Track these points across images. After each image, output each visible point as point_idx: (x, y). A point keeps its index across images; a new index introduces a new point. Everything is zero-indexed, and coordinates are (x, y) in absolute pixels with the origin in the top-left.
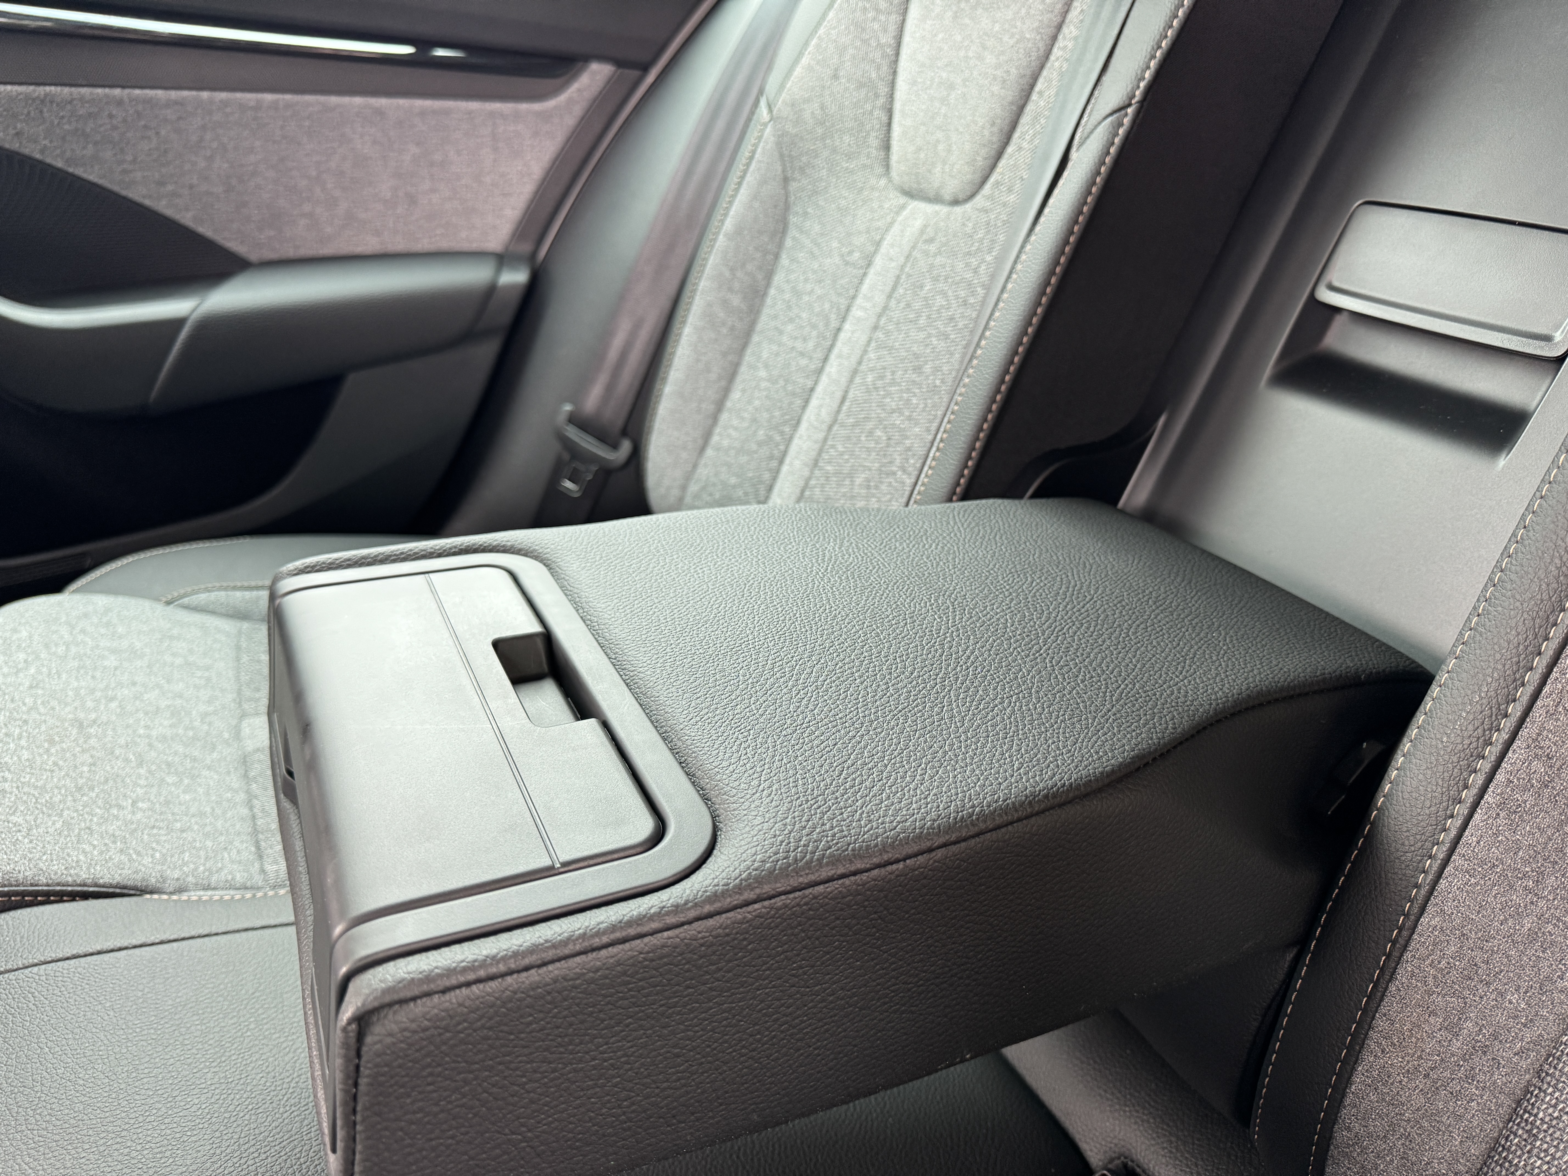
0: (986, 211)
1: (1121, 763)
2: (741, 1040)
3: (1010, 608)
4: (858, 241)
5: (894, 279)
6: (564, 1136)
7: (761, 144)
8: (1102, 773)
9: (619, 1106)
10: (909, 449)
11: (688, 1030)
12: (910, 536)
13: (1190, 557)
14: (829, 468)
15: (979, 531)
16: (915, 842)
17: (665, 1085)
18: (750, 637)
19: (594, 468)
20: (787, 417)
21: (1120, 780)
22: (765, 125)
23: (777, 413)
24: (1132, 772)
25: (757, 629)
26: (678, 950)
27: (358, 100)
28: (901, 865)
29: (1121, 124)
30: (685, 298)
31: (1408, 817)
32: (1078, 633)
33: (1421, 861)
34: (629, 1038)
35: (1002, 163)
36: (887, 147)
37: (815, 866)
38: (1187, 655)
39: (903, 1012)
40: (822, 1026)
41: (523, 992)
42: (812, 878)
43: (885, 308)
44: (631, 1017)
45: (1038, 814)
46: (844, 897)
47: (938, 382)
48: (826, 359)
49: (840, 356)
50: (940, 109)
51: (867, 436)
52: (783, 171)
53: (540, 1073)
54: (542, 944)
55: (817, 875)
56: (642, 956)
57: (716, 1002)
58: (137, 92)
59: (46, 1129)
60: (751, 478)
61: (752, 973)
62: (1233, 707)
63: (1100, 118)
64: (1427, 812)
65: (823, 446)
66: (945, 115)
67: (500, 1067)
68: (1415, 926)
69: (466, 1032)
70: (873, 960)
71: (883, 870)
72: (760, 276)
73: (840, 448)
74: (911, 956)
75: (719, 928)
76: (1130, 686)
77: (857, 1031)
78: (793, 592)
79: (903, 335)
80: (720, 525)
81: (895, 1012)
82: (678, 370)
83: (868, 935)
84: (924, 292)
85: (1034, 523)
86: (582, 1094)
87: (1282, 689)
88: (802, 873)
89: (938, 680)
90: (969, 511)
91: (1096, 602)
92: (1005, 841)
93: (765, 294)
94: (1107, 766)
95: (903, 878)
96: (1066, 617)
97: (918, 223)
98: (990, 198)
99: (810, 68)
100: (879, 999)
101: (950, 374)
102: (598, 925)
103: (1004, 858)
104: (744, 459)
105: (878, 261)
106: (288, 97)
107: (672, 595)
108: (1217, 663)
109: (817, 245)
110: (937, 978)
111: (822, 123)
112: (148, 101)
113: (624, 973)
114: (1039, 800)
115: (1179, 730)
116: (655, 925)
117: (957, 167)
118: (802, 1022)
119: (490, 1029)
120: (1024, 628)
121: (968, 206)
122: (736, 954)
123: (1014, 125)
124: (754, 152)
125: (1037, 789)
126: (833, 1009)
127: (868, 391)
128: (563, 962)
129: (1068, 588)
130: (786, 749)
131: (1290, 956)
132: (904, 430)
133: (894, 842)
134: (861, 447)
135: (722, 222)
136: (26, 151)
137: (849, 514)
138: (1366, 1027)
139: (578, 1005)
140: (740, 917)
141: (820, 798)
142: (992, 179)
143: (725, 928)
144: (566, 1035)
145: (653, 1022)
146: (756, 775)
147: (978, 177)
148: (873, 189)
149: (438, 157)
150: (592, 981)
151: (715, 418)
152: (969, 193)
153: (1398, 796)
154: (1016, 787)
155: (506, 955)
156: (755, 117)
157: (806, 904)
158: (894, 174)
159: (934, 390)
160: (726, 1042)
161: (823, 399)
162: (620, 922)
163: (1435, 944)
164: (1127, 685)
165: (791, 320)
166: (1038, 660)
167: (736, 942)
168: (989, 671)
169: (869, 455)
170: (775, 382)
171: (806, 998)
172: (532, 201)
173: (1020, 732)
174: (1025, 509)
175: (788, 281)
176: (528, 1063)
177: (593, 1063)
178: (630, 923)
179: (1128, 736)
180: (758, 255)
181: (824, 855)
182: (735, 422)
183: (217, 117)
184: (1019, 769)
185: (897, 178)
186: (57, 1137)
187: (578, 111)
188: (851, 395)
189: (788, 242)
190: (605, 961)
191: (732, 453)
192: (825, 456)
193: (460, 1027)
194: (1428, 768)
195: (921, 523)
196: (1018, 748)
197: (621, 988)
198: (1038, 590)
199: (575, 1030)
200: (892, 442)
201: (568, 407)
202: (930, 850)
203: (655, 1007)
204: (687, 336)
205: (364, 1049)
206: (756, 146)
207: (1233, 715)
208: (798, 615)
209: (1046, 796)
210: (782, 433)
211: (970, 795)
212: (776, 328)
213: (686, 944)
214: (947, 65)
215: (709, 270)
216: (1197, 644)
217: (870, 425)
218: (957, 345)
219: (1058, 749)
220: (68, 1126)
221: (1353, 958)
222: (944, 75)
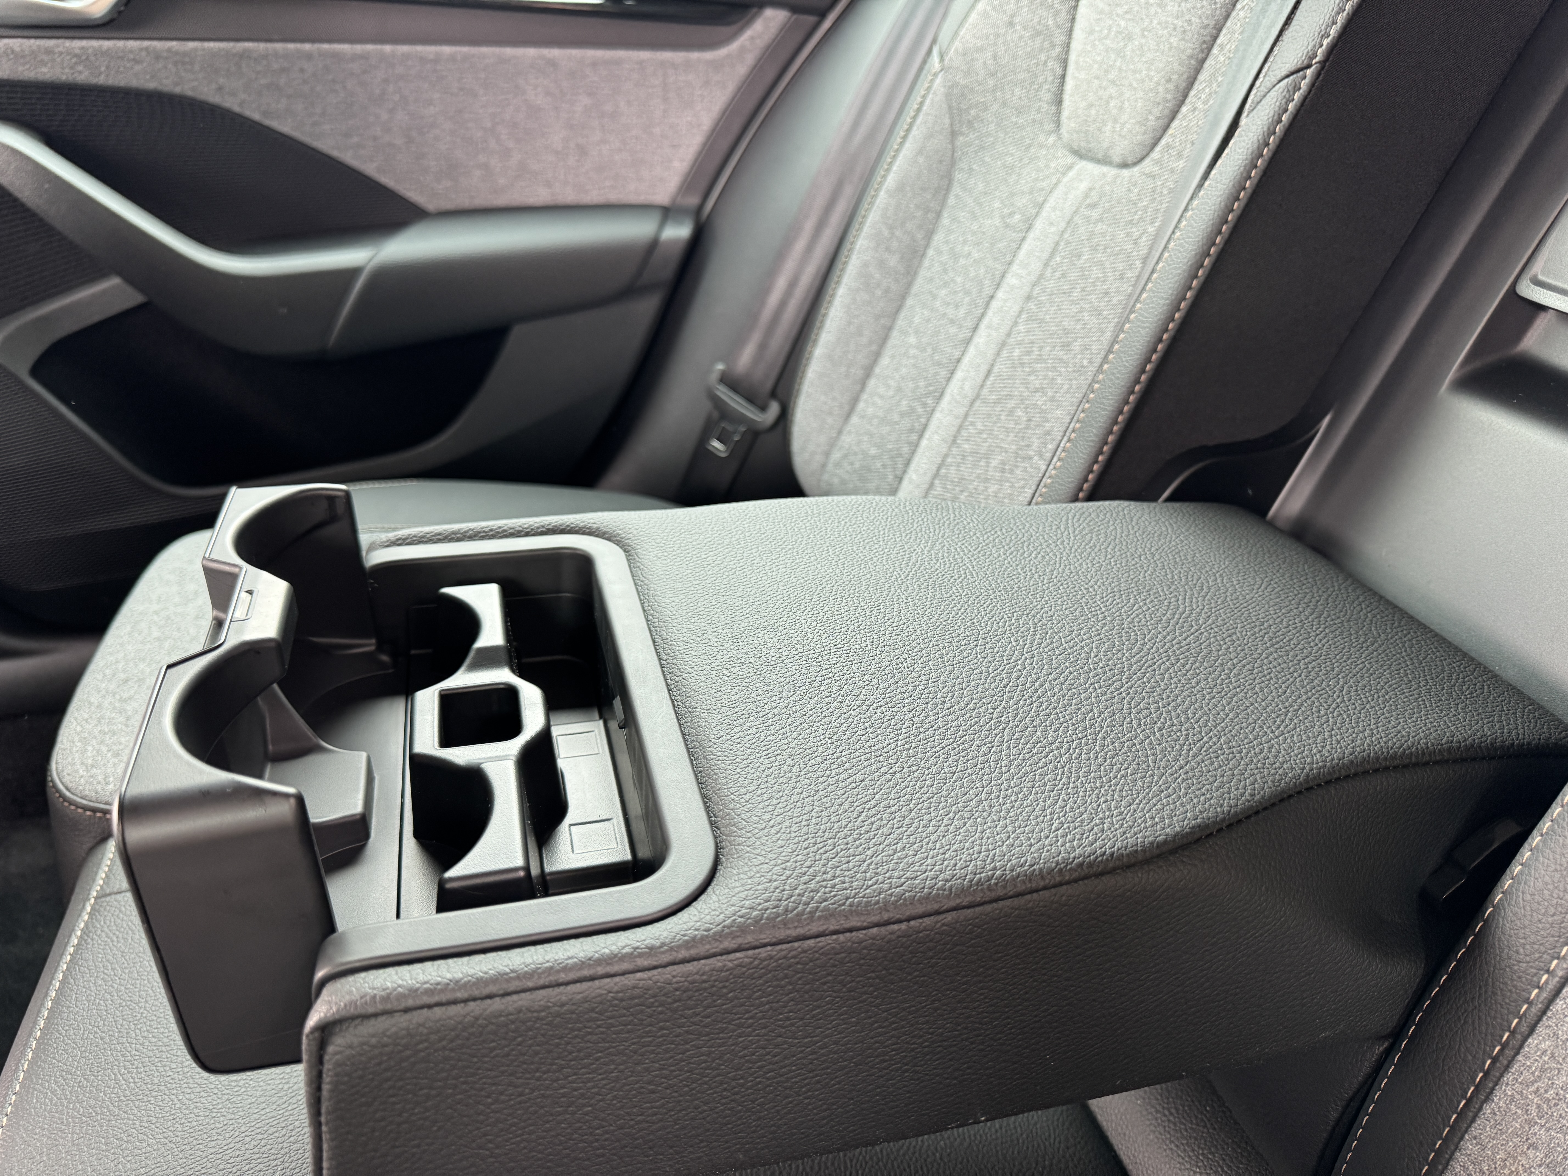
0: (1154, 177)
1: (1178, 833)
2: (722, 1083)
3: (1099, 634)
4: (1021, 201)
5: (1053, 245)
6: (533, 1156)
7: (930, 96)
8: (1152, 843)
9: (591, 1134)
10: (1048, 433)
11: (663, 1069)
12: (1011, 541)
13: (1328, 585)
14: (966, 446)
15: (1092, 538)
16: (921, 903)
17: (639, 1118)
18: (806, 648)
19: (742, 429)
20: (931, 388)
21: (1173, 851)
22: (935, 75)
23: (922, 384)
24: (1190, 843)
25: (815, 640)
26: (650, 992)
28: (903, 926)
29: (1297, 88)
30: (842, 258)
31: (1527, 923)
32: (1171, 671)
33: (1535, 975)
34: (600, 1071)
35: (1175, 124)
36: (1059, 101)
37: (805, 919)
38: (1291, 706)
39: (907, 1071)
40: (813, 1077)
41: (485, 1019)
42: (800, 931)
43: (1041, 276)
44: (601, 1052)
45: (1068, 883)
46: (836, 954)
47: (1085, 362)
48: (975, 329)
49: (989, 327)
50: (1115, 61)
51: (1008, 415)
52: (952, 125)
53: (506, 1095)
54: (507, 974)
55: (807, 929)
56: (611, 995)
57: (693, 1046)
59: (142, 1044)
60: (891, 450)
61: (733, 1021)
62: (1329, 773)
63: (1274, 80)
64: (1550, 919)
65: (963, 422)
66: (1120, 69)
67: (464, 1087)
68: (1521, 1046)
69: (428, 1051)
70: (870, 1018)
71: (883, 929)
72: (919, 236)
73: (980, 426)
74: (914, 1017)
75: (697, 973)
76: (1214, 739)
77: (853, 1085)
78: (864, 599)
79: (1055, 308)
80: (809, 518)
81: (897, 1070)
82: (830, 332)
83: (865, 993)
84: (1081, 262)
85: (1158, 532)
86: (551, 1118)
87: (1394, 757)
88: (790, 926)
89: (995, 715)
90: (1087, 514)
91: (1202, 633)
92: (1027, 910)
93: (923, 255)
94: (1160, 835)
95: (905, 939)
96: (1161, 651)
97: (1083, 186)
98: (1157, 162)
99: (985, 15)
100: (877, 1056)
101: (1099, 353)
102: (566, 959)
103: (1025, 927)
104: (885, 429)
105: (1039, 225)
106: (465, 49)
107: (738, 594)
108: (1324, 719)
109: (980, 204)
110: (945, 1041)
111: (993, 75)
112: (335, 55)
113: (593, 1010)
114: (1071, 869)
115: (1257, 797)
116: (625, 966)
117: (1128, 126)
118: (791, 1071)
119: (452, 1050)
120: (1109, 660)
121: (1136, 169)
122: (715, 1001)
123: (1191, 82)
124: (921, 104)
125: (1072, 856)
126: (824, 1061)
127: (1014, 367)
128: (528, 993)
129: (1174, 614)
130: (808, 781)
131: (1379, 1049)
132: (1045, 411)
133: (897, 901)
134: (1000, 427)
135: (884, 177)
137: (951, 511)
138: (1453, 1147)
139: (543, 1035)
140: (720, 964)
141: (829, 842)
142: (1163, 142)
143: (703, 975)
144: (532, 1063)
145: (625, 1058)
146: (770, 808)
147: (1148, 139)
148: (1041, 146)
149: (608, 108)
150: (558, 1015)
151: (863, 383)
152: (1139, 156)
153: (1517, 897)
154: (1048, 851)
155: (469, 981)
156: (927, 67)
157: (794, 957)
158: (1063, 130)
159: (1080, 370)
160: (706, 1083)
161: (968, 371)
162: (590, 959)
163: (1543, 1070)
164: (1211, 738)
165: (946, 285)
166: (1115, 700)
167: (714, 989)
168: (1055, 708)
169: (1008, 436)
170: (924, 350)
171: (794, 1049)
172: (700, 153)
173: (1071, 785)
174: (1152, 515)
175: (947, 242)
176: (494, 1084)
177: (562, 1091)
178: (599, 961)
179: (1195, 801)
180: (920, 213)
181: (818, 907)
182: (881, 390)
183: (400, 70)
184: (1058, 830)
185: (1066, 135)
186: (151, 1054)
187: (750, 59)
188: (996, 369)
189: (951, 200)
190: (570, 997)
191: (875, 421)
192: (964, 433)
193: (421, 1046)
194: (1556, 870)
195: (1028, 525)
196: (1063, 804)
197: (590, 1024)
198: (1138, 615)
199: (541, 1058)
200: (1032, 424)
201: (720, 367)
202: (938, 913)
203: (627, 1044)
204: (841, 297)
205: (326, 1058)
206: (924, 97)
207: (1328, 782)
208: (862, 627)
209: (1081, 865)
210: (924, 405)
211: (994, 855)
212: (930, 292)
213: (659, 988)
214: (1126, 13)
215: (867, 229)
216: (1306, 693)
217: (1011, 404)
218: (1109, 323)
219: (1109, 809)
220: (161, 1044)
221: (1446, 1068)
222: (1123, 23)
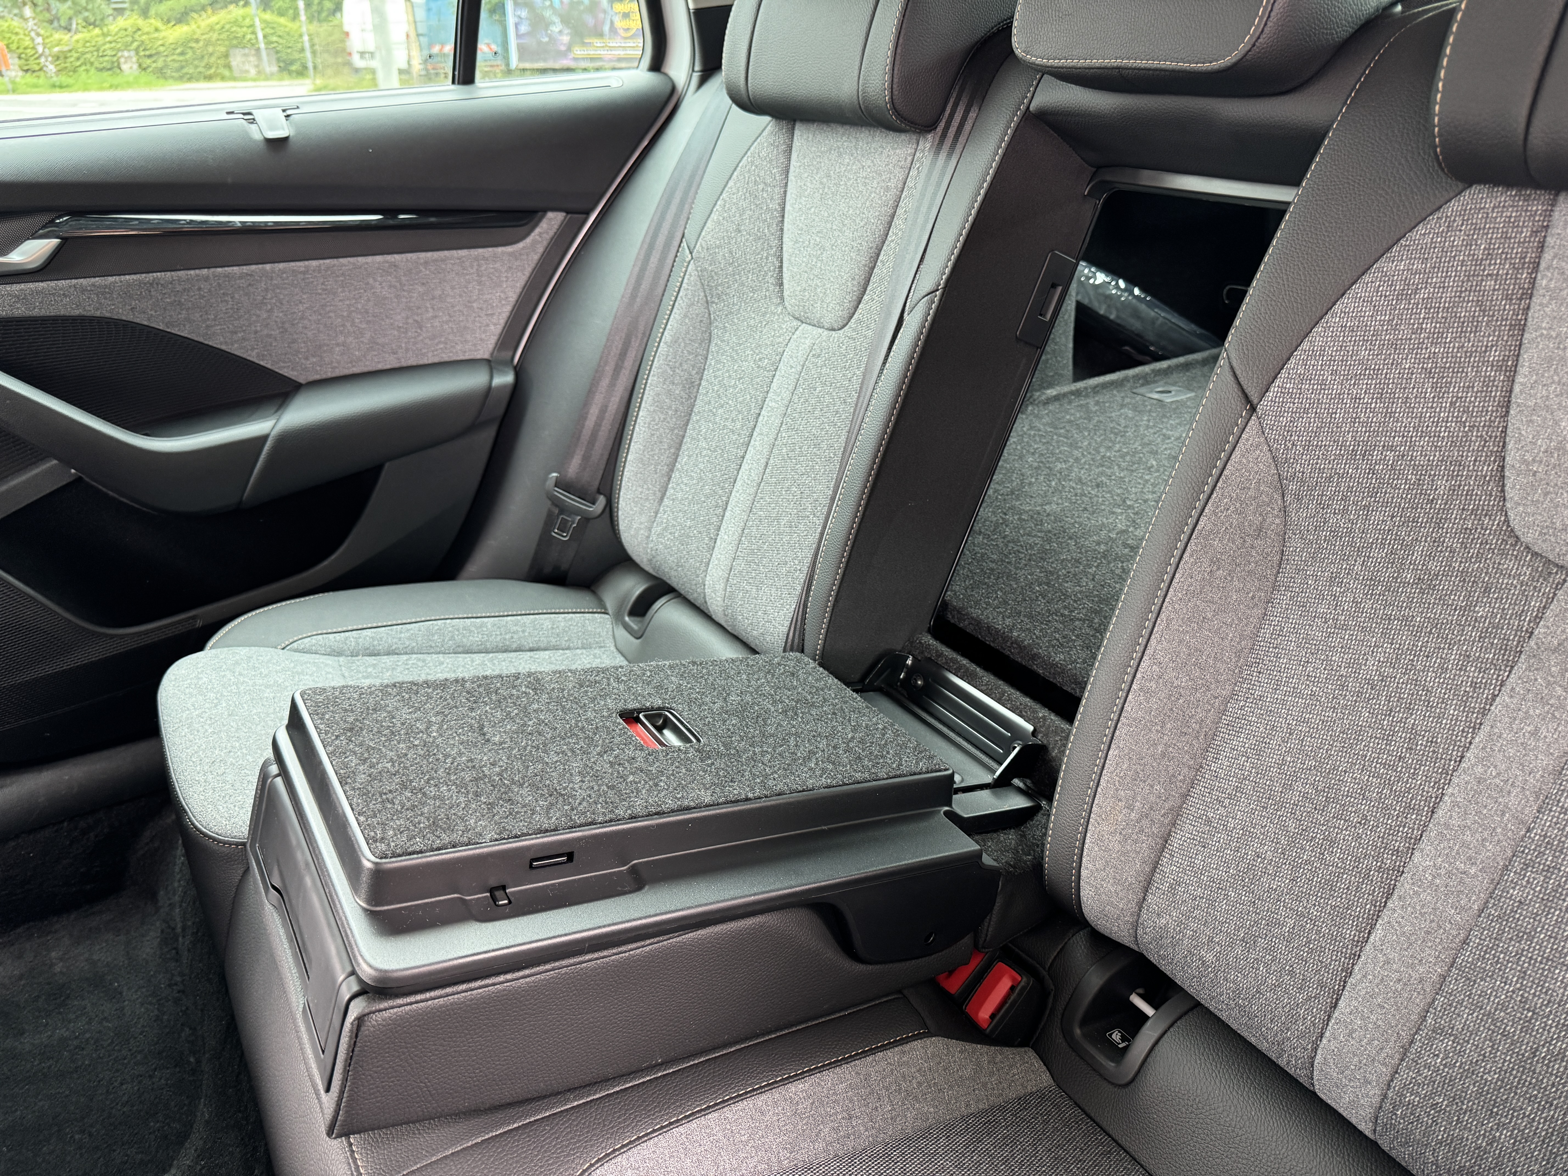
0: (853, 339)
4: (766, 351)
5: (795, 381)
7: (687, 277)
14: (761, 513)
19: (578, 518)
20: (726, 477)
22: (688, 262)
23: (718, 474)
27: (379, 258)
29: (933, 302)
30: (639, 391)
35: (862, 307)
36: (780, 284)
43: (791, 401)
47: (832, 455)
48: (751, 436)
49: (761, 434)
50: (816, 263)
52: (705, 297)
58: (219, 270)
60: (703, 521)
63: (920, 296)
65: (755, 498)
72: (694, 373)
73: (768, 500)
79: (805, 421)
82: (637, 442)
93: (699, 386)
98: (855, 329)
99: (719, 223)
105: (782, 367)
109: (736, 352)
111: (731, 264)
117: (831, 305)
123: (868, 280)
124: (681, 283)
127: (784, 460)
132: (812, 487)
136: (138, 321)
142: (856, 316)
148: (773, 313)
149: (437, 292)
151: (669, 476)
152: (841, 324)
156: (680, 256)
158: (787, 304)
161: (751, 464)
165: (721, 406)
169: (789, 504)
172: (509, 318)
175: (716, 376)
180: (692, 358)
182: (685, 480)
183: (276, 281)
185: (789, 307)
188: (771, 462)
191: (685, 502)
192: (757, 505)
200: (804, 495)
201: (554, 475)
204: (643, 417)
206: (683, 278)
210: (723, 489)
212: (710, 411)
214: (818, 232)
215: (655, 368)
217: (787, 484)
218: (842, 431)
